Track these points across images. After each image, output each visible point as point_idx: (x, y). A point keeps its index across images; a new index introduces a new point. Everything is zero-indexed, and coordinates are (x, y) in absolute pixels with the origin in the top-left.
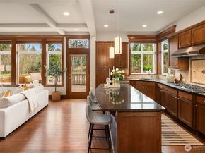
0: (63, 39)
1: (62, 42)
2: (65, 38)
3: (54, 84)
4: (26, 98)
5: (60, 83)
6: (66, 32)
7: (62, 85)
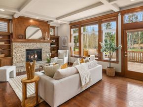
0: (117, 16)
1: (116, 20)
2: (119, 14)
3: (108, 59)
4: (78, 73)
5: (115, 60)
6: (120, 8)
7: (117, 62)
